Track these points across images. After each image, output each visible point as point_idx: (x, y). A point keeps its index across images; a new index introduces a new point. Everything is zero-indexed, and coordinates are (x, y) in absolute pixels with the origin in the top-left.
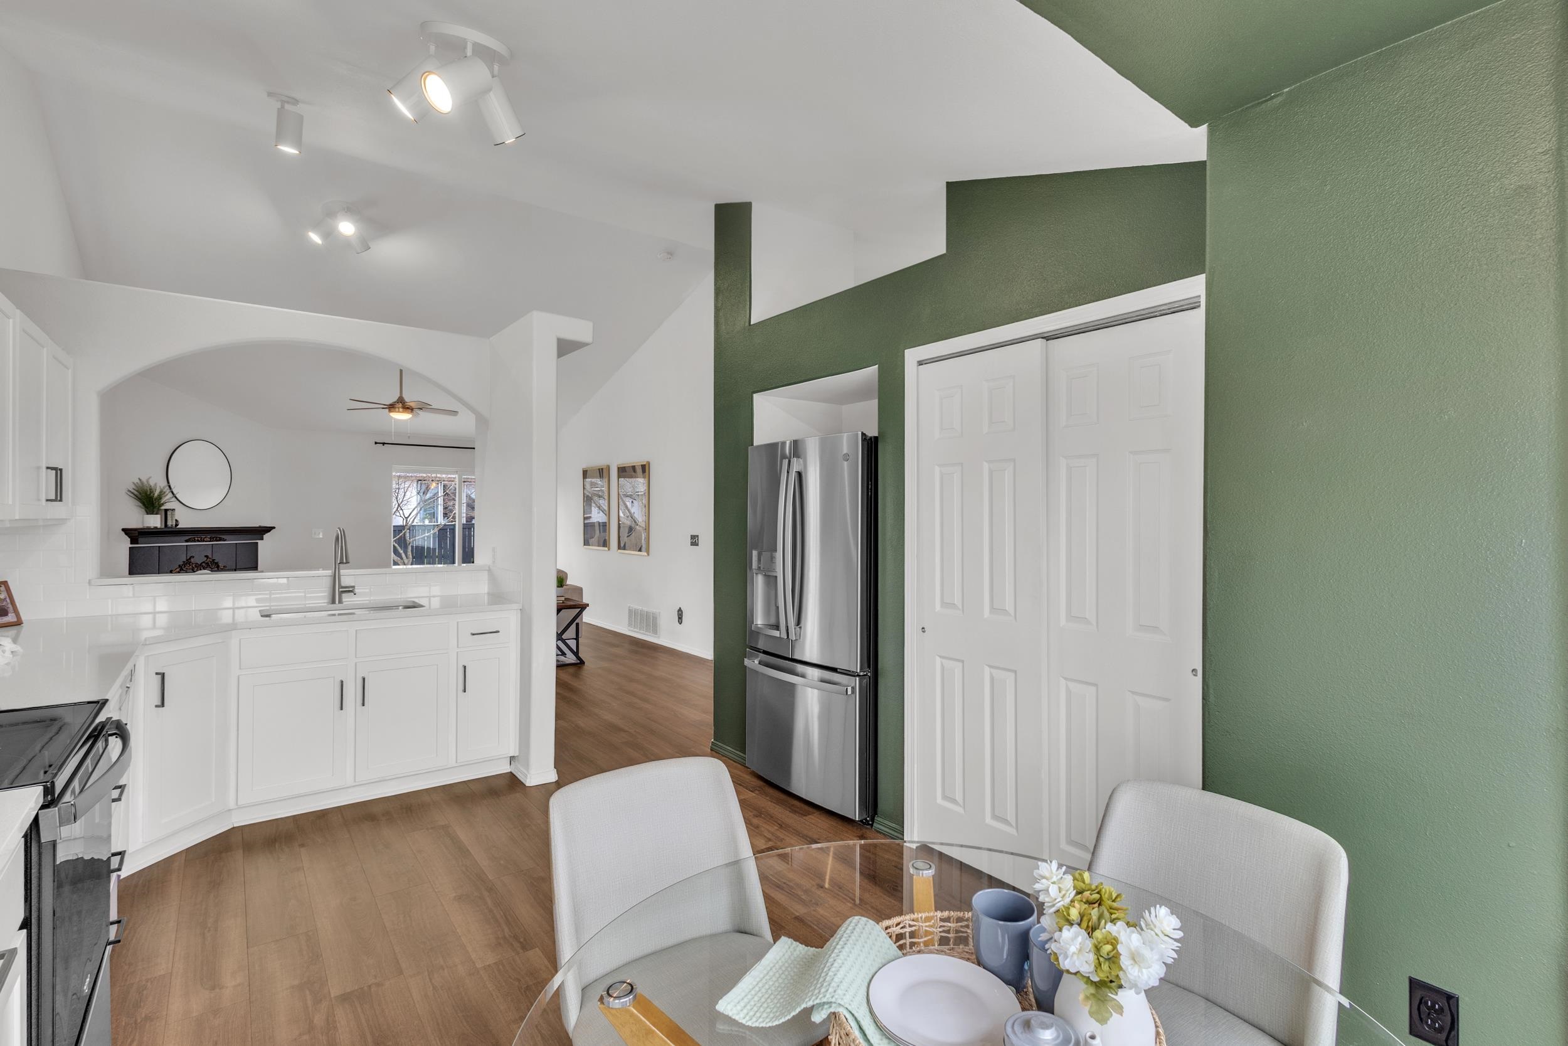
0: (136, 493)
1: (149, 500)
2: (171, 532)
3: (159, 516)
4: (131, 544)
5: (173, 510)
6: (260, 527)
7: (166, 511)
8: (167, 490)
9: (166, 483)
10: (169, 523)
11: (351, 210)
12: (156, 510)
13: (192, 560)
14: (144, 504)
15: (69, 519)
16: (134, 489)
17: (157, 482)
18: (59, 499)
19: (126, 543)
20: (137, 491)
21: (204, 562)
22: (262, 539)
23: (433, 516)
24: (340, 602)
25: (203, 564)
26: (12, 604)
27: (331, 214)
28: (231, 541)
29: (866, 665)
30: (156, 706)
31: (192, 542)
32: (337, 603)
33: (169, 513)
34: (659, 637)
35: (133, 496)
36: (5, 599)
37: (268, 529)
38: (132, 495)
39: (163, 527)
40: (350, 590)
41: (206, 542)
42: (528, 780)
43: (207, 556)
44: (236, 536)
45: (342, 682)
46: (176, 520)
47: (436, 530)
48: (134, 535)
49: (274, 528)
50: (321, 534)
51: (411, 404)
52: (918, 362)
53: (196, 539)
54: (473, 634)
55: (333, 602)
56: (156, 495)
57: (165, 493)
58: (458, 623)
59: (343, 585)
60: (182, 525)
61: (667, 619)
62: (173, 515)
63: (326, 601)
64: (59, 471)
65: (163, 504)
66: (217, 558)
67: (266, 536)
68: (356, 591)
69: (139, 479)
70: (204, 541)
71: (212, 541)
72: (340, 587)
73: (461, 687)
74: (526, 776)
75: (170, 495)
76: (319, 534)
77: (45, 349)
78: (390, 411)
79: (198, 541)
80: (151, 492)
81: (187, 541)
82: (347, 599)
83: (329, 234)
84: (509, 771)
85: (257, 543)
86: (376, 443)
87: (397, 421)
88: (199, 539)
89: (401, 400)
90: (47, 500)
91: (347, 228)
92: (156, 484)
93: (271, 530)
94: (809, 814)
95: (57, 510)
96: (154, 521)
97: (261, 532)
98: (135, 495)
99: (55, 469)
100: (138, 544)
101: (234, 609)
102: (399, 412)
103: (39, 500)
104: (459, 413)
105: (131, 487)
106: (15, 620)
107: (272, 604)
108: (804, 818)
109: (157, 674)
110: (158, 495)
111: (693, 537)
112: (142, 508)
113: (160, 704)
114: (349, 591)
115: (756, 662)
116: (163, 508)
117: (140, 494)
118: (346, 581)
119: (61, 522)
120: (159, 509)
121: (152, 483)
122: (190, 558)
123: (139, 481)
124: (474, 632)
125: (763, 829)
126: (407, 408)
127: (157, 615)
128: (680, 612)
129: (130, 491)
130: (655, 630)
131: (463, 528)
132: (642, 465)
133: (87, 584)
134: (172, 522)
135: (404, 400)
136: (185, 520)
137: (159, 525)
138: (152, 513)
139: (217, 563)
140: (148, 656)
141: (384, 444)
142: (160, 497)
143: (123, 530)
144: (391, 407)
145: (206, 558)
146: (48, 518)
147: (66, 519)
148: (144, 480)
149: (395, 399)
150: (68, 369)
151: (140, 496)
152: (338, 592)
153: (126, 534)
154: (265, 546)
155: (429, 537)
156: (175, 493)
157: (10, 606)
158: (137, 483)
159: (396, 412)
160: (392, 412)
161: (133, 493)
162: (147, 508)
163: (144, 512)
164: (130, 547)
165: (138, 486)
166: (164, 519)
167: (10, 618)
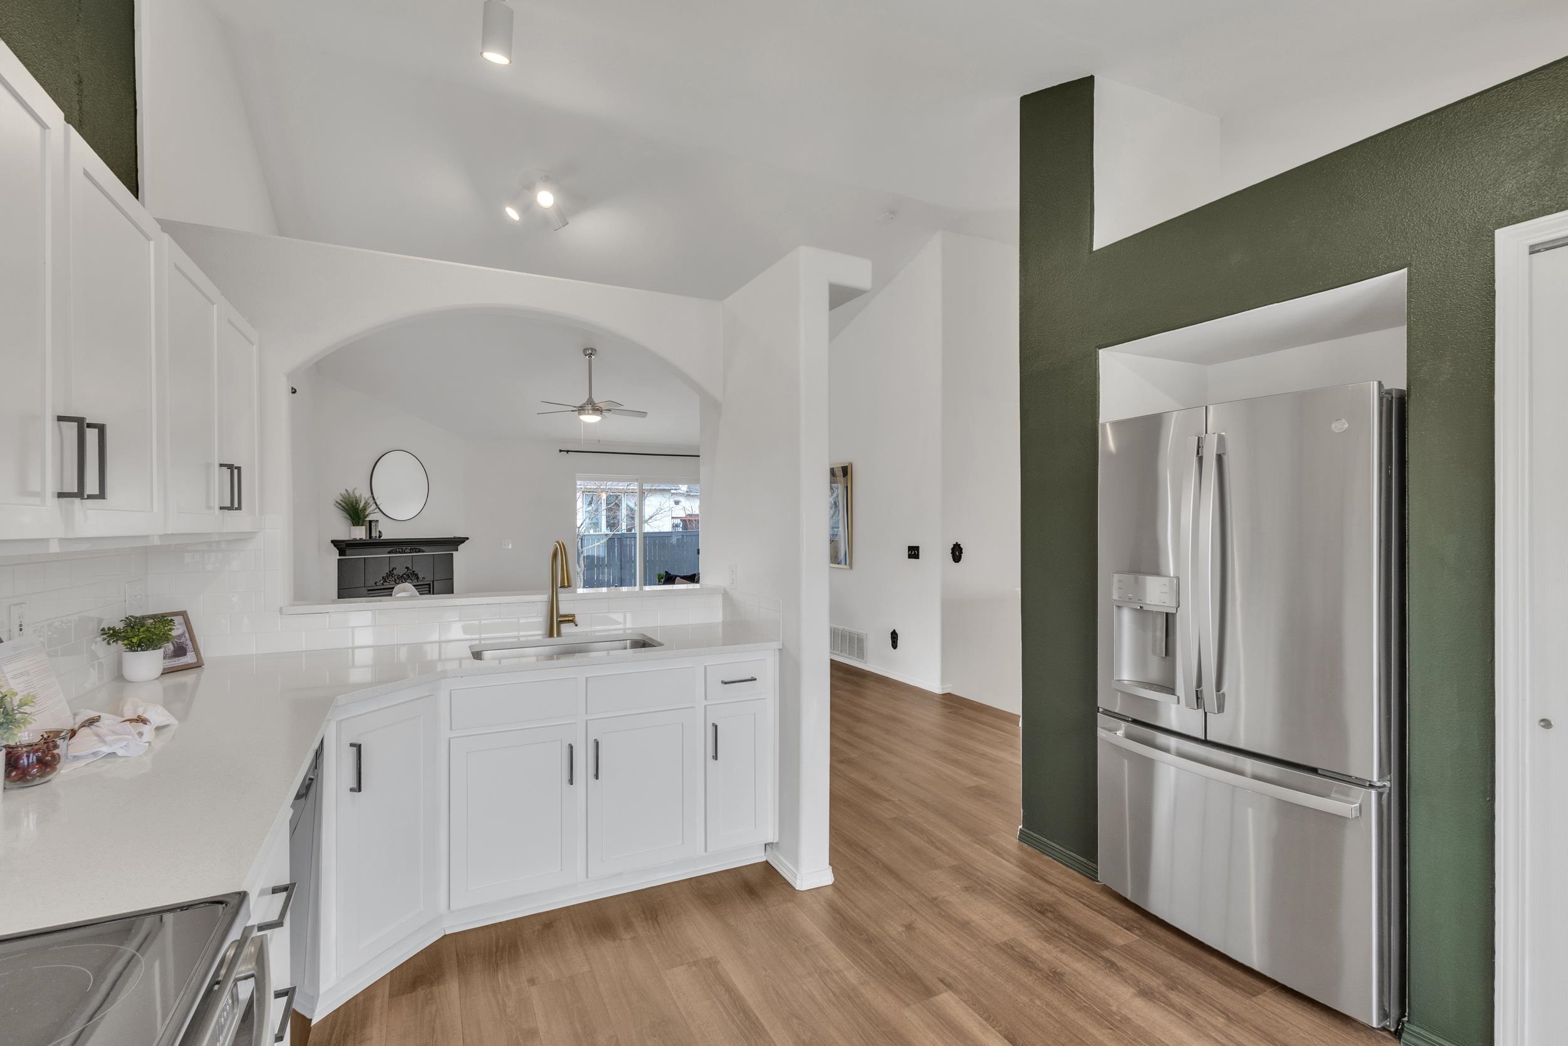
0: (343, 504)
1: (354, 512)
2: (374, 543)
3: (364, 527)
4: (340, 555)
5: (377, 521)
6: (455, 538)
7: (370, 522)
8: (371, 501)
9: (370, 494)
10: (374, 535)
11: (550, 179)
12: (361, 521)
13: (395, 572)
14: (350, 515)
15: (257, 532)
16: (341, 500)
17: (363, 494)
18: (236, 505)
19: (335, 555)
20: (344, 502)
21: (405, 574)
22: (457, 550)
23: (596, 525)
24: (559, 634)
25: (404, 576)
26: (191, 640)
27: (529, 187)
28: (429, 552)
29: (1386, 770)
30: (352, 790)
31: (394, 553)
32: (555, 636)
33: (373, 524)
34: (866, 662)
35: (341, 508)
36: (184, 633)
37: (462, 540)
38: (339, 506)
39: (368, 538)
40: (571, 619)
42: (798, 882)
43: (407, 568)
44: (432, 548)
45: (571, 747)
46: (380, 532)
47: (605, 540)
48: (342, 546)
50: (510, 544)
51: (601, 405)
52: (1531, 247)
53: (398, 550)
54: (726, 683)
55: (551, 635)
56: (361, 506)
57: (369, 504)
58: (705, 667)
59: (562, 612)
60: (386, 536)
61: (877, 642)
62: (376, 526)
63: (540, 632)
64: (236, 471)
65: (367, 515)
66: (417, 569)
67: (461, 547)
68: (577, 619)
69: (346, 490)
70: (405, 553)
71: (412, 553)
72: (559, 616)
73: (710, 753)
74: (795, 876)
75: (374, 506)
76: (509, 544)
77: (215, 306)
78: (580, 414)
79: (400, 553)
80: (356, 503)
81: (389, 553)
82: (566, 628)
83: (528, 208)
84: (764, 859)
85: (452, 554)
86: (561, 451)
87: (586, 424)
88: (401, 550)
89: (590, 401)
90: (221, 508)
91: (545, 199)
92: (361, 495)
93: (465, 541)
94: (1259, 994)
95: (237, 522)
96: (360, 533)
97: (455, 543)
98: (343, 507)
99: (230, 467)
100: (345, 556)
101: (440, 642)
102: (589, 414)
103: (209, 508)
104: (648, 415)
105: (339, 498)
106: (194, 660)
107: (483, 636)
108: (1254, 999)
109: (352, 745)
110: (363, 507)
111: (911, 548)
112: (348, 519)
113: (355, 786)
114: (569, 621)
115: (1120, 733)
116: (368, 519)
117: (347, 505)
118: (564, 609)
119: (243, 538)
120: (364, 521)
121: (357, 495)
122: (393, 570)
123: (345, 492)
124: (726, 680)
125: (1201, 1021)
126: (597, 410)
127: (356, 651)
128: (894, 635)
129: (337, 502)
130: (861, 654)
131: (644, 537)
132: (842, 467)
133: (278, 613)
134: (376, 534)
135: (593, 402)
136: (389, 532)
137: (364, 538)
138: (356, 524)
139: (416, 575)
140: (342, 721)
141: (568, 451)
142: (365, 509)
143: (333, 542)
144: (581, 409)
145: (406, 570)
146: (225, 531)
147: (254, 532)
148: (350, 491)
149: (585, 401)
150: (253, 345)
151: (347, 507)
152: (556, 621)
153: (335, 546)
154: (460, 557)
155: (598, 546)
156: (378, 504)
157: (189, 642)
158: (344, 494)
159: (585, 414)
160: (581, 414)
161: (340, 504)
162: (352, 520)
163: (348, 522)
164: (338, 559)
165: (344, 498)
166: (368, 531)
167: (190, 658)
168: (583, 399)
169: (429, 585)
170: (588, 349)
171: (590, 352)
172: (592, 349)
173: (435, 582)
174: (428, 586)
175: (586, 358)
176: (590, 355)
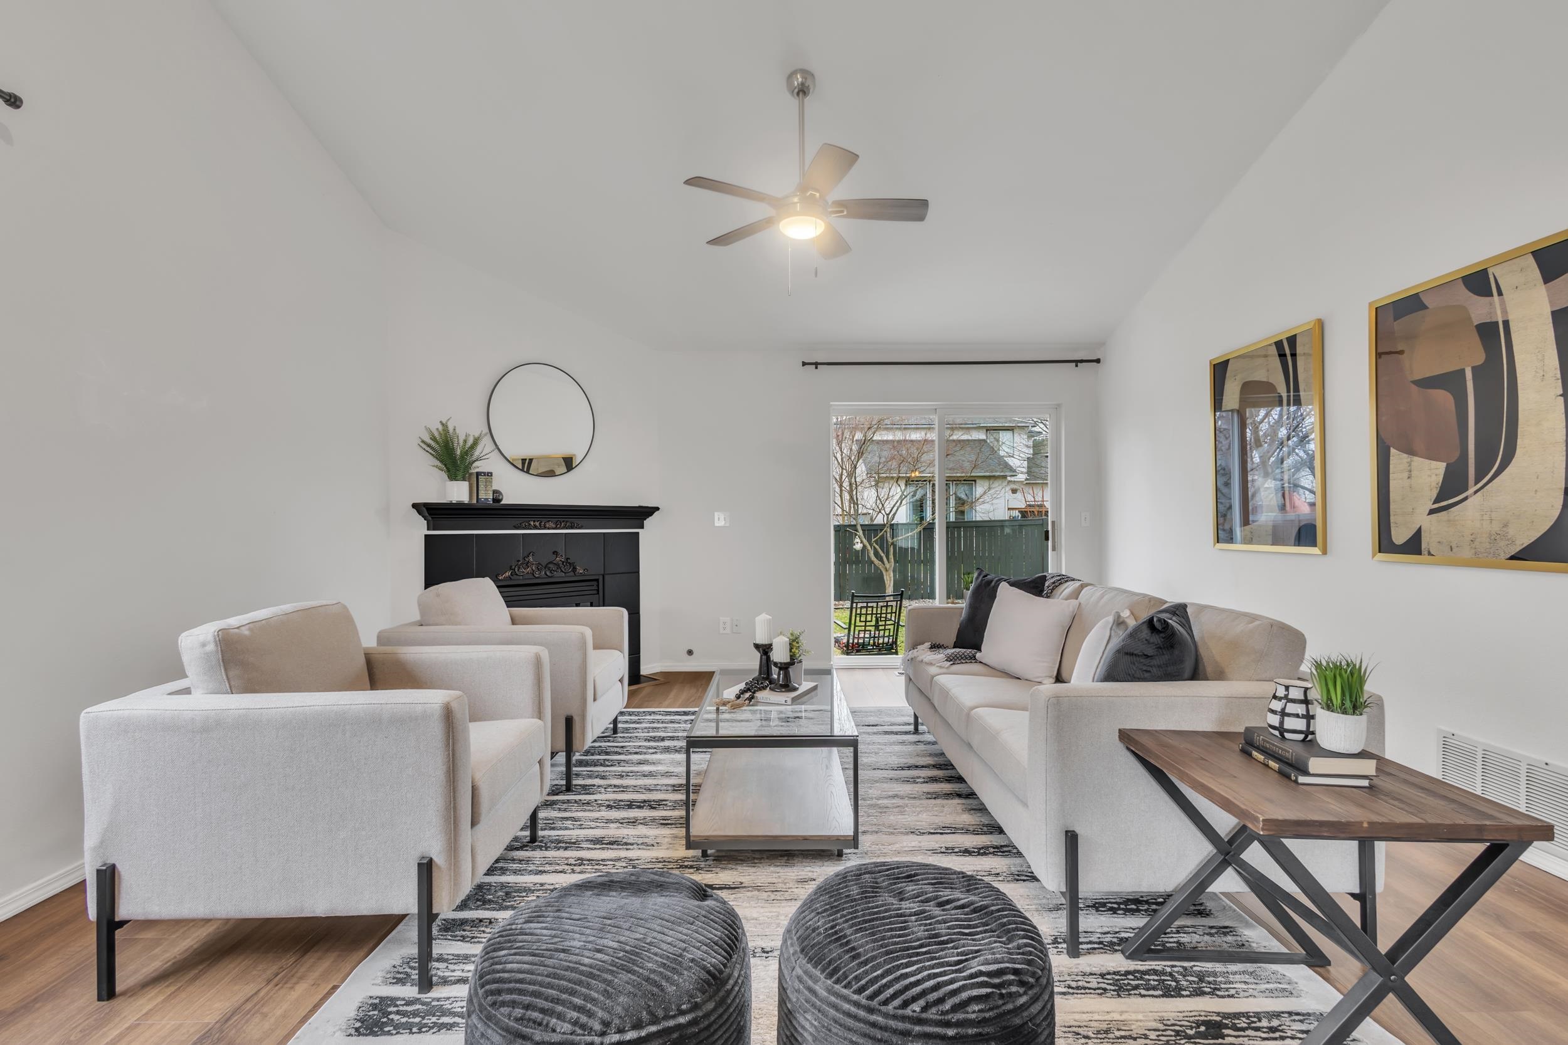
0: (434, 444)
1: (452, 457)
2: (487, 511)
3: (467, 483)
4: (428, 529)
5: (490, 474)
6: (640, 507)
7: (478, 474)
10: (482, 496)
12: (462, 473)
13: (531, 558)
14: (444, 463)
16: (430, 438)
17: (466, 427)
19: (419, 528)
20: (435, 442)
21: (551, 563)
25: (551, 566)
28: (591, 529)
31: (528, 527)
33: (481, 478)
35: (430, 450)
37: (649, 511)
38: (428, 449)
39: (474, 501)
41: (549, 529)
43: (554, 553)
44: (597, 521)
46: (495, 491)
48: (431, 514)
49: (657, 509)
53: (532, 523)
56: (458, 452)
57: (479, 445)
60: (507, 499)
62: (489, 482)
65: (475, 463)
66: (572, 556)
67: (648, 522)
69: (442, 424)
70: (545, 528)
71: (559, 529)
79: (535, 528)
80: (457, 443)
81: (519, 526)
85: (638, 533)
86: (804, 364)
88: (539, 524)
93: (654, 513)
96: (458, 492)
97: (640, 514)
98: (432, 448)
100: (437, 529)
105: (425, 435)
110: (470, 448)
112: (442, 469)
116: (474, 471)
117: (440, 446)
120: (468, 472)
122: (527, 556)
129: (423, 442)
134: (489, 494)
136: (513, 492)
137: (467, 499)
138: (453, 477)
139: (573, 565)
141: (816, 364)
142: (473, 451)
143: (415, 506)
145: (554, 556)
151: (439, 450)
153: (419, 512)
154: (649, 536)
158: (437, 429)
159: (792, 214)
160: (784, 215)
161: (429, 446)
162: (448, 470)
163: (445, 476)
164: (426, 536)
165: (436, 435)
166: (475, 489)
169: (597, 580)
170: (798, 73)
171: (804, 86)
173: (607, 577)
174: (595, 583)
175: (794, 102)
176: (802, 91)
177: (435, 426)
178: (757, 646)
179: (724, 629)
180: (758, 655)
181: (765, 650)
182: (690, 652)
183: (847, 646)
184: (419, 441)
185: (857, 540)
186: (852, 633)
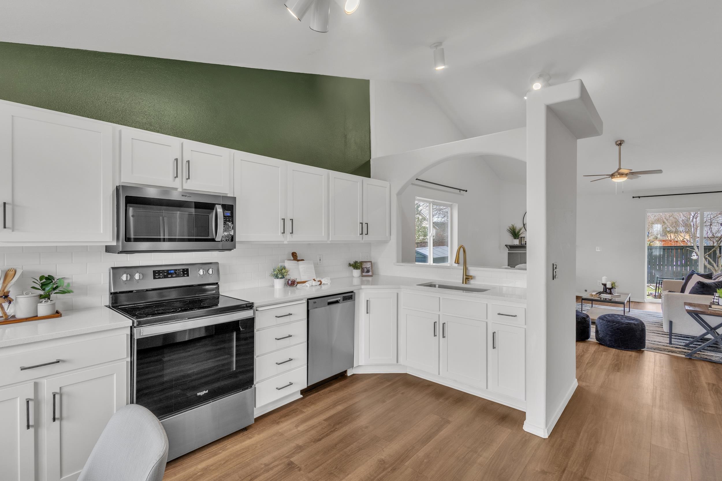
2: (523, 246)
3: (518, 240)
4: (509, 251)
5: (524, 237)
7: (521, 237)
9: (523, 225)
10: (522, 243)
12: (517, 237)
15: (389, 241)
17: (518, 225)
19: (507, 251)
38: (509, 231)
39: (520, 244)
48: (510, 247)
56: (516, 232)
57: (522, 229)
62: (524, 240)
65: (520, 235)
69: (512, 225)
75: (524, 231)
80: (516, 229)
86: (633, 197)
87: (617, 183)
96: (516, 242)
98: (510, 231)
100: (511, 251)
102: (617, 177)
110: (519, 231)
112: (512, 236)
121: (516, 226)
129: (508, 230)
134: (523, 242)
137: (518, 244)
138: (515, 238)
141: (639, 197)
143: (506, 245)
144: (612, 176)
148: (514, 225)
151: (512, 231)
153: (507, 247)
156: (526, 229)
158: (511, 226)
159: (615, 178)
160: (613, 178)
161: (509, 230)
162: (514, 237)
163: (513, 238)
164: (508, 253)
165: (511, 228)
166: (521, 241)
167: (370, 274)
168: (614, 170)
170: (618, 141)
171: (620, 143)
172: (621, 141)
175: (618, 147)
176: (620, 144)
177: (511, 225)
178: (603, 284)
179: (599, 284)
180: (603, 286)
181: (605, 285)
182: (586, 291)
183: (655, 296)
184: (507, 230)
185: (694, 254)
186: (657, 292)
